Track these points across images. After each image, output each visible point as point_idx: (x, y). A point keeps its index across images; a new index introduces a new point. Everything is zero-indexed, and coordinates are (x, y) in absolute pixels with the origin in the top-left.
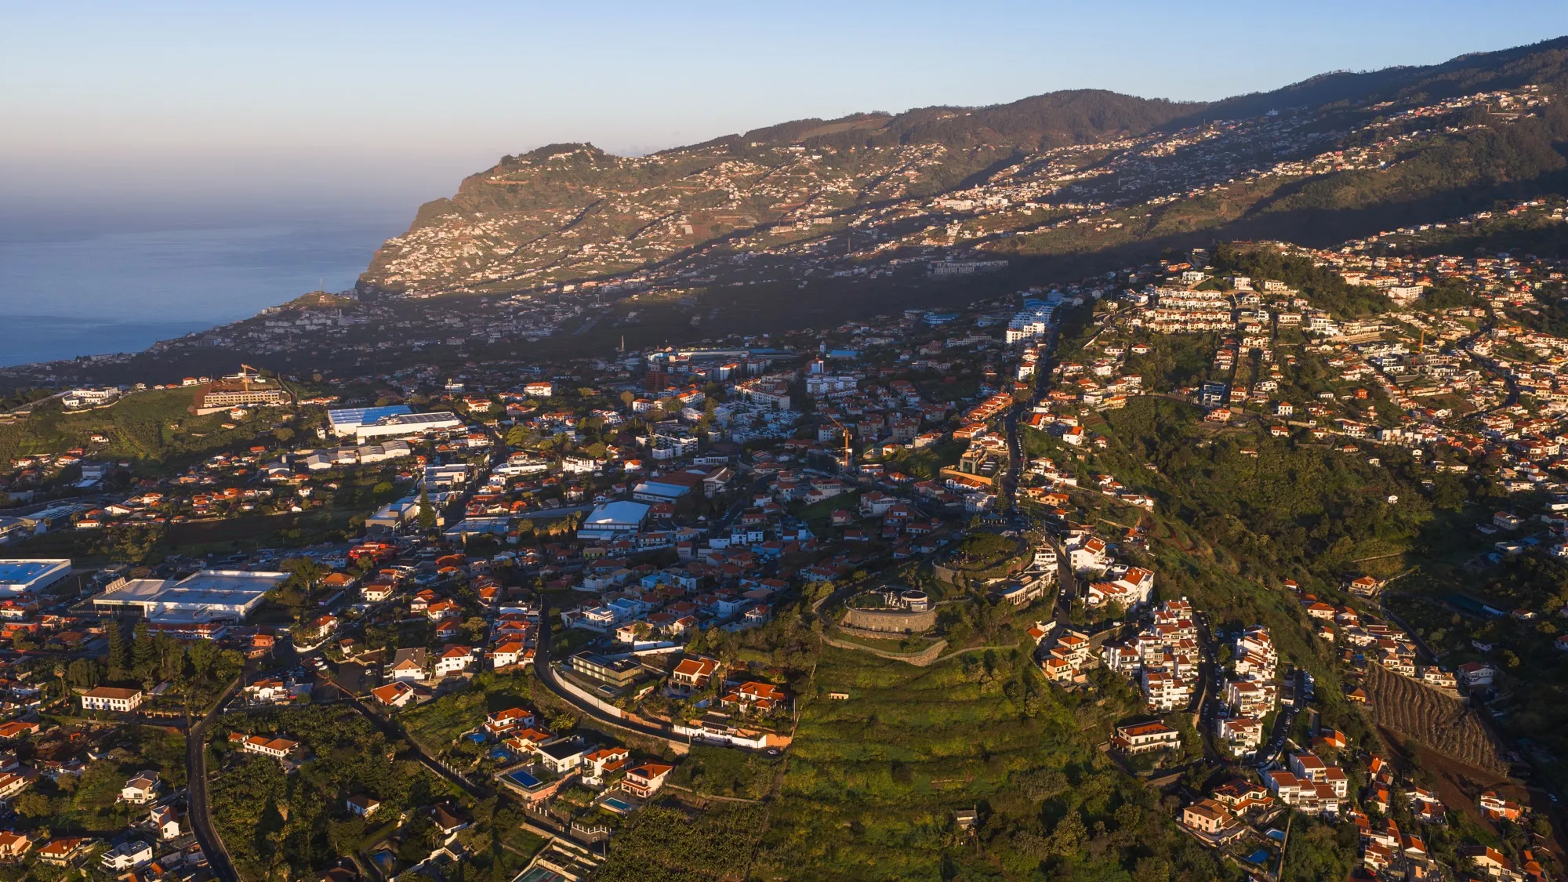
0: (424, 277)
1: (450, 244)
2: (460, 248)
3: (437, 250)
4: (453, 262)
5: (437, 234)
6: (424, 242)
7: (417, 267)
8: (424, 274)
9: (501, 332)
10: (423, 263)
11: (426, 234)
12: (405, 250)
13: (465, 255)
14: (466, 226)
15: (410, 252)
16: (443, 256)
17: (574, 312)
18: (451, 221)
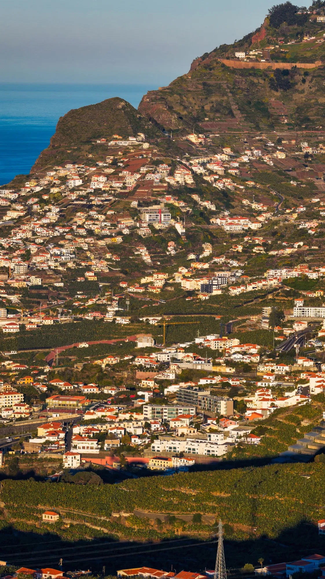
0: (36, 281)
1: (112, 206)
2: (135, 214)
3: (80, 218)
4: (112, 248)
5: (87, 181)
6: (56, 200)
7: (27, 256)
8: (40, 273)
9: (101, 438)
10: (43, 248)
11: (64, 180)
12: (12, 215)
13: (144, 231)
14: (157, 163)
15: (19, 222)
16: (90, 233)
17: (305, 392)
18: (126, 151)
